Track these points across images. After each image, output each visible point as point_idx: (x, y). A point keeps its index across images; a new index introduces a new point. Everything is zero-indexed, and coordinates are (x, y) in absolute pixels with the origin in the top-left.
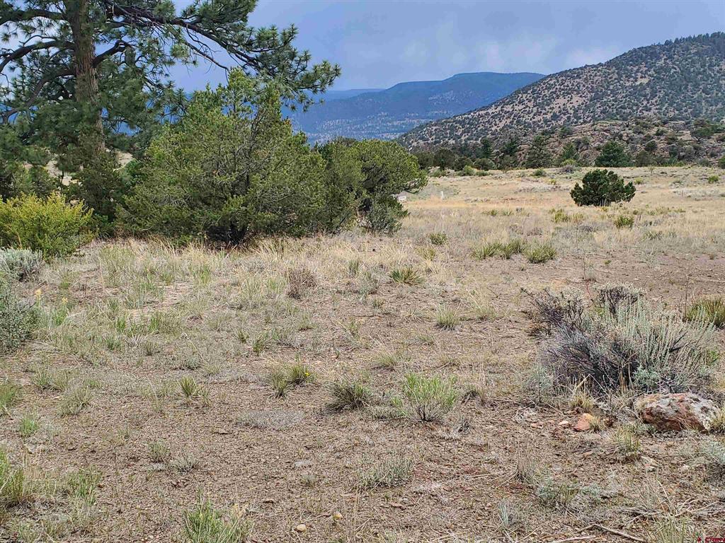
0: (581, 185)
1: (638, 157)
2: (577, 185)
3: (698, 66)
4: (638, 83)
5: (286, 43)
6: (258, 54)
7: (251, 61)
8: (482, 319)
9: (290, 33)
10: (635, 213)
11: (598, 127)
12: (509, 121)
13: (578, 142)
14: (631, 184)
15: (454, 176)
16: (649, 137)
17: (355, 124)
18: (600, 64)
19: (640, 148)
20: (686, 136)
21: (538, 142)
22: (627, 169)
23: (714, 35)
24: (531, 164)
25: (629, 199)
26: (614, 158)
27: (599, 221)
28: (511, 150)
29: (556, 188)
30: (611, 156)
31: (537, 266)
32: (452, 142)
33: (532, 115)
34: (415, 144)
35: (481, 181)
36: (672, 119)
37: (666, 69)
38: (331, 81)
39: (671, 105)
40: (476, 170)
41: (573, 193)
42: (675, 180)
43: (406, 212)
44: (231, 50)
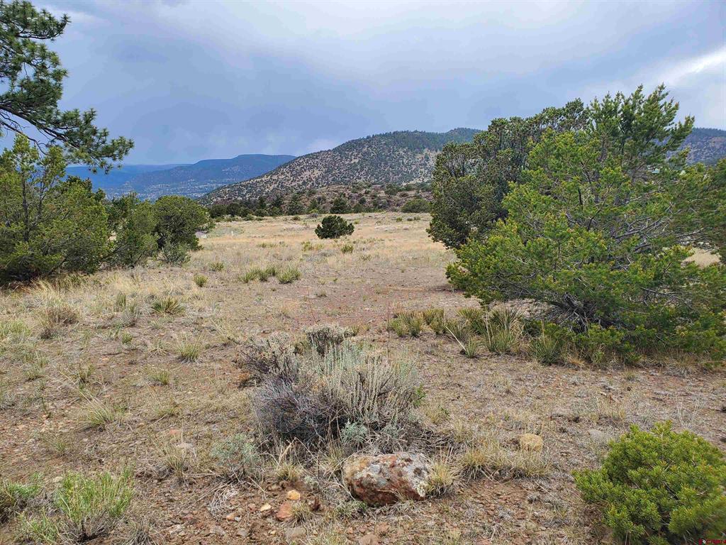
0: (321, 226)
1: (355, 207)
2: (319, 226)
3: (386, 151)
4: (352, 162)
5: (87, 122)
6: (65, 131)
7: (59, 136)
8: (225, 345)
9: (90, 115)
10: (354, 242)
11: (331, 189)
12: (276, 185)
13: (319, 199)
14: (351, 224)
15: (241, 221)
16: (361, 195)
17: (173, 187)
18: (329, 150)
19: (356, 202)
20: (382, 194)
21: (295, 199)
22: (349, 214)
23: (394, 133)
24: (291, 212)
25: (350, 234)
26: (341, 208)
27: (332, 249)
28: (278, 203)
29: (307, 228)
30: (339, 207)
31: (285, 287)
32: (240, 198)
33: (290, 182)
34: (215, 200)
35: (259, 224)
36: (374, 184)
37: (367, 153)
38: (126, 151)
39: (372, 175)
40: (255, 217)
41: (316, 231)
42: (377, 221)
43: (201, 247)
44: (40, 126)
